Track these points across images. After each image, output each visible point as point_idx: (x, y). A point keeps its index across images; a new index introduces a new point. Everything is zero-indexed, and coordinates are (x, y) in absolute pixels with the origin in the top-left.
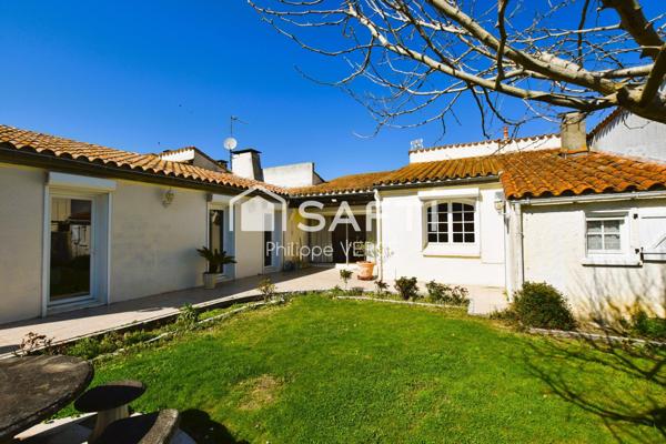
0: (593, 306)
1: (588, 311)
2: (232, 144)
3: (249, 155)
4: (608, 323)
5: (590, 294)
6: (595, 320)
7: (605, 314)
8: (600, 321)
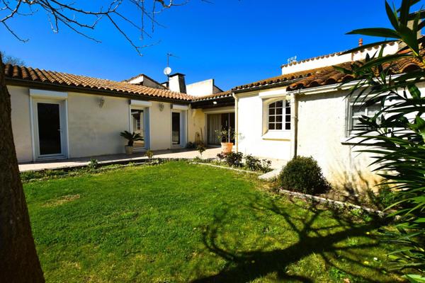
0: (347, 178)
1: (343, 182)
2: (168, 71)
3: (177, 77)
4: (358, 193)
5: (345, 167)
6: (347, 190)
7: (356, 186)
8: (351, 191)
